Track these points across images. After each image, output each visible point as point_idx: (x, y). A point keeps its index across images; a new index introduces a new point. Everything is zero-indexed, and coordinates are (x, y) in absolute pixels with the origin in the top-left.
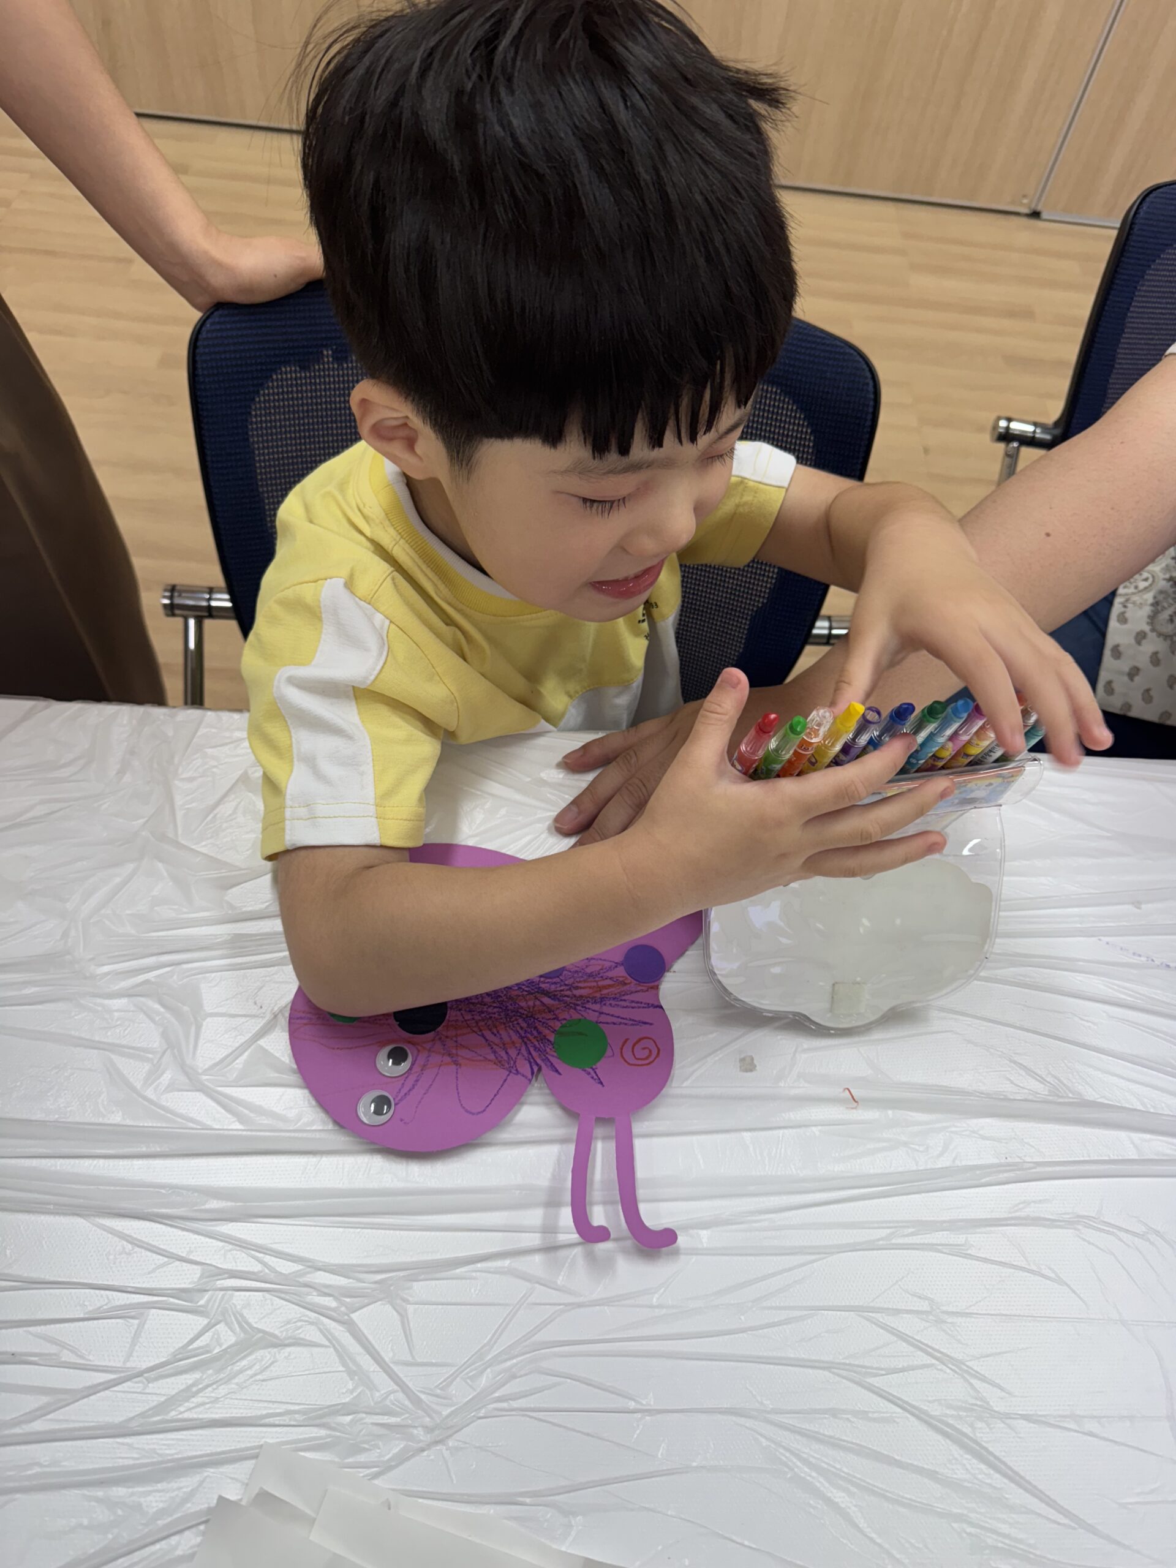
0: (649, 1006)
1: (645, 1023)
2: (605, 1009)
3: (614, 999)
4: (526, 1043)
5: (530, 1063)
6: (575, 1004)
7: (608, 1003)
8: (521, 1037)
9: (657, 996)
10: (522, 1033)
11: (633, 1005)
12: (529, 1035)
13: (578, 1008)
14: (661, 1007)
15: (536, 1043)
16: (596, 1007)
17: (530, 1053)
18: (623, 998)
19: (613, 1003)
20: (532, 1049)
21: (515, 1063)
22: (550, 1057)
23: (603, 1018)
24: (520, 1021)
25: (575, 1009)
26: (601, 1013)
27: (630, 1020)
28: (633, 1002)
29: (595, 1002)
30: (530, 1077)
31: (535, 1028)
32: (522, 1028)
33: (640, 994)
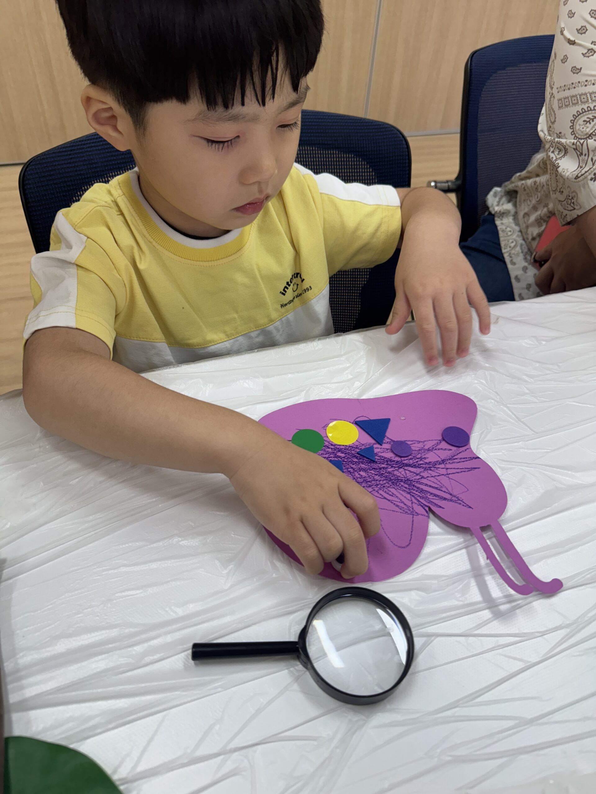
0: (472, 459)
1: (475, 468)
2: (448, 466)
3: (450, 459)
4: (413, 496)
5: (422, 506)
6: (429, 467)
7: (448, 462)
8: (409, 493)
9: (472, 452)
10: (407, 490)
11: (463, 460)
12: (412, 491)
13: (432, 469)
14: (478, 458)
15: (419, 494)
16: (442, 466)
17: (419, 501)
18: (455, 458)
19: (451, 462)
20: (418, 498)
21: (413, 508)
22: (432, 500)
23: (449, 471)
24: (402, 483)
25: (431, 470)
26: (447, 469)
27: (466, 468)
28: (461, 459)
29: (440, 464)
30: (427, 515)
31: (414, 485)
32: (406, 488)
33: (463, 453)
